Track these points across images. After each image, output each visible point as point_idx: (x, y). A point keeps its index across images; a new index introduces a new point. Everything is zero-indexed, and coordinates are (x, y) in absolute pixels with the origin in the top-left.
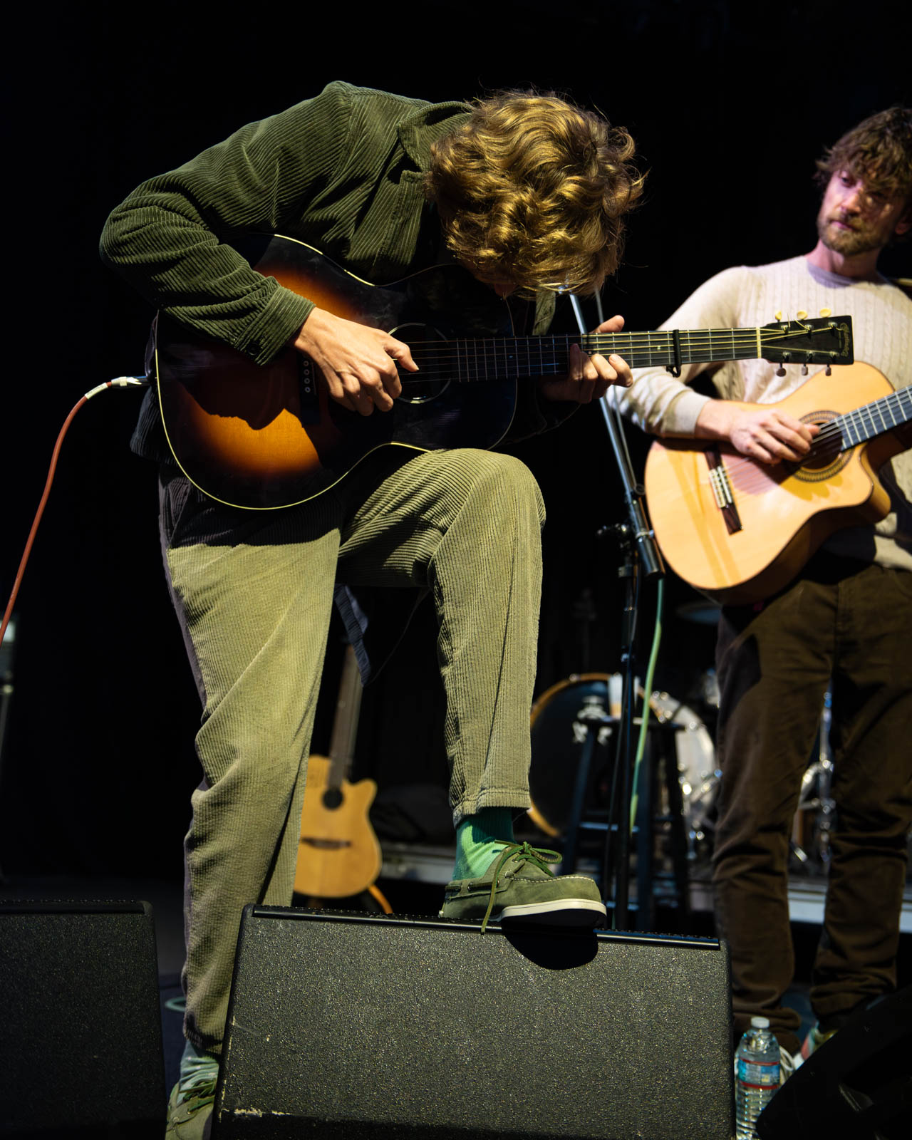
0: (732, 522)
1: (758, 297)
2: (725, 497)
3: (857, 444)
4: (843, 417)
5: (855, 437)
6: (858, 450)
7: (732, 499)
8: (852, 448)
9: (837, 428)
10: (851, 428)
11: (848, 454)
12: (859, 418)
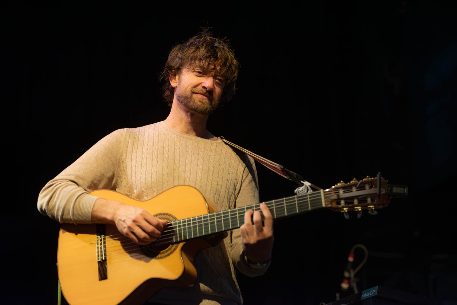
0: (102, 272)
1: (133, 145)
2: (102, 256)
3: (181, 241)
4: (177, 222)
5: (181, 237)
6: (181, 245)
7: (105, 258)
8: (178, 243)
9: (172, 228)
10: (180, 230)
11: (175, 246)
12: (185, 225)
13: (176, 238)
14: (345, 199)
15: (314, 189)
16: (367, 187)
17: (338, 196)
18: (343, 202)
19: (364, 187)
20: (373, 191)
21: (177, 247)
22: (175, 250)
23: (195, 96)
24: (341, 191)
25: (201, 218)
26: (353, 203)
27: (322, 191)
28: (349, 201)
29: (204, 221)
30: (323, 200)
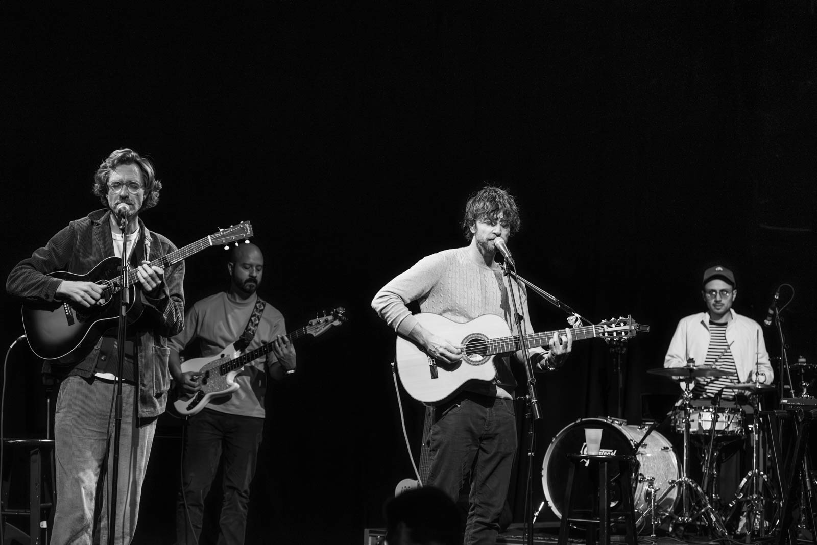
0: (434, 373)
3: (493, 354)
4: (489, 340)
5: (492, 351)
8: (490, 355)
9: (486, 345)
10: (492, 347)
11: (488, 357)
12: (495, 343)
13: (489, 352)
14: (607, 332)
15: (585, 324)
16: (622, 324)
17: (604, 329)
18: (606, 334)
19: (620, 324)
20: (627, 327)
21: (489, 358)
22: (488, 360)
23: (489, 242)
24: (605, 326)
25: (507, 339)
26: (613, 335)
27: (593, 326)
28: (610, 333)
29: (510, 341)
30: (594, 333)
